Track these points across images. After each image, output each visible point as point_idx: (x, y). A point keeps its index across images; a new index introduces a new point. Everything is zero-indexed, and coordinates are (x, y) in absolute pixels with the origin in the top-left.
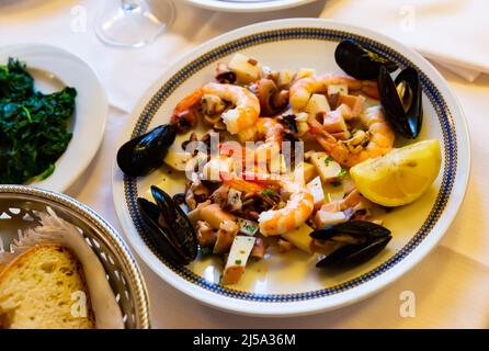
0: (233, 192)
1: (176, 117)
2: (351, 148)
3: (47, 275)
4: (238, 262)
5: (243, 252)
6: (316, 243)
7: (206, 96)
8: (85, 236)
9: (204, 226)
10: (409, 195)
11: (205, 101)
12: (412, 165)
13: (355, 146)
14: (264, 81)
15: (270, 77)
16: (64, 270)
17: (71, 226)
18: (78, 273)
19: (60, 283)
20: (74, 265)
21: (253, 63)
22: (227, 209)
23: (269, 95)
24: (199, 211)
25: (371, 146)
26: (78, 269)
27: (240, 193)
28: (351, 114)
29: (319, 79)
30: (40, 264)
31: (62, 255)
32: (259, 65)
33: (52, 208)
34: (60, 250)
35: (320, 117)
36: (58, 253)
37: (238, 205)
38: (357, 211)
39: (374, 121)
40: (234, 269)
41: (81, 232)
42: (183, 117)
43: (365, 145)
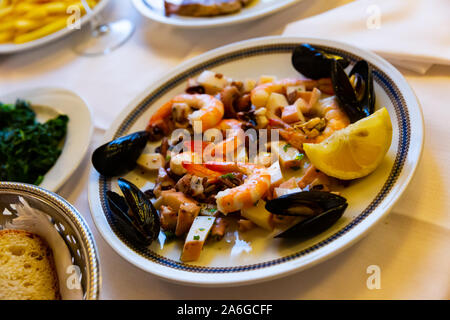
0: (195, 179)
1: (150, 126)
2: (307, 132)
3: (14, 256)
4: (197, 238)
5: (201, 230)
6: (275, 219)
7: (175, 105)
8: (54, 222)
9: (166, 210)
10: (364, 167)
11: (175, 109)
12: (363, 134)
13: (311, 130)
14: (229, 88)
15: (233, 84)
16: (33, 255)
17: (41, 213)
18: (48, 259)
19: (28, 266)
20: (44, 251)
21: (219, 76)
22: (190, 194)
23: (232, 99)
24: (163, 199)
25: (327, 130)
26: (48, 255)
27: (201, 179)
28: (308, 107)
29: (278, 82)
30: (8, 246)
31: (32, 241)
32: (224, 78)
33: (25, 198)
34: (31, 236)
35: (279, 112)
36: (28, 239)
37: (200, 189)
38: (314, 187)
39: (329, 109)
40: (193, 244)
41: (50, 218)
42: (157, 126)
43: (322, 130)
